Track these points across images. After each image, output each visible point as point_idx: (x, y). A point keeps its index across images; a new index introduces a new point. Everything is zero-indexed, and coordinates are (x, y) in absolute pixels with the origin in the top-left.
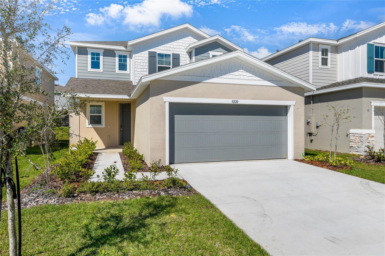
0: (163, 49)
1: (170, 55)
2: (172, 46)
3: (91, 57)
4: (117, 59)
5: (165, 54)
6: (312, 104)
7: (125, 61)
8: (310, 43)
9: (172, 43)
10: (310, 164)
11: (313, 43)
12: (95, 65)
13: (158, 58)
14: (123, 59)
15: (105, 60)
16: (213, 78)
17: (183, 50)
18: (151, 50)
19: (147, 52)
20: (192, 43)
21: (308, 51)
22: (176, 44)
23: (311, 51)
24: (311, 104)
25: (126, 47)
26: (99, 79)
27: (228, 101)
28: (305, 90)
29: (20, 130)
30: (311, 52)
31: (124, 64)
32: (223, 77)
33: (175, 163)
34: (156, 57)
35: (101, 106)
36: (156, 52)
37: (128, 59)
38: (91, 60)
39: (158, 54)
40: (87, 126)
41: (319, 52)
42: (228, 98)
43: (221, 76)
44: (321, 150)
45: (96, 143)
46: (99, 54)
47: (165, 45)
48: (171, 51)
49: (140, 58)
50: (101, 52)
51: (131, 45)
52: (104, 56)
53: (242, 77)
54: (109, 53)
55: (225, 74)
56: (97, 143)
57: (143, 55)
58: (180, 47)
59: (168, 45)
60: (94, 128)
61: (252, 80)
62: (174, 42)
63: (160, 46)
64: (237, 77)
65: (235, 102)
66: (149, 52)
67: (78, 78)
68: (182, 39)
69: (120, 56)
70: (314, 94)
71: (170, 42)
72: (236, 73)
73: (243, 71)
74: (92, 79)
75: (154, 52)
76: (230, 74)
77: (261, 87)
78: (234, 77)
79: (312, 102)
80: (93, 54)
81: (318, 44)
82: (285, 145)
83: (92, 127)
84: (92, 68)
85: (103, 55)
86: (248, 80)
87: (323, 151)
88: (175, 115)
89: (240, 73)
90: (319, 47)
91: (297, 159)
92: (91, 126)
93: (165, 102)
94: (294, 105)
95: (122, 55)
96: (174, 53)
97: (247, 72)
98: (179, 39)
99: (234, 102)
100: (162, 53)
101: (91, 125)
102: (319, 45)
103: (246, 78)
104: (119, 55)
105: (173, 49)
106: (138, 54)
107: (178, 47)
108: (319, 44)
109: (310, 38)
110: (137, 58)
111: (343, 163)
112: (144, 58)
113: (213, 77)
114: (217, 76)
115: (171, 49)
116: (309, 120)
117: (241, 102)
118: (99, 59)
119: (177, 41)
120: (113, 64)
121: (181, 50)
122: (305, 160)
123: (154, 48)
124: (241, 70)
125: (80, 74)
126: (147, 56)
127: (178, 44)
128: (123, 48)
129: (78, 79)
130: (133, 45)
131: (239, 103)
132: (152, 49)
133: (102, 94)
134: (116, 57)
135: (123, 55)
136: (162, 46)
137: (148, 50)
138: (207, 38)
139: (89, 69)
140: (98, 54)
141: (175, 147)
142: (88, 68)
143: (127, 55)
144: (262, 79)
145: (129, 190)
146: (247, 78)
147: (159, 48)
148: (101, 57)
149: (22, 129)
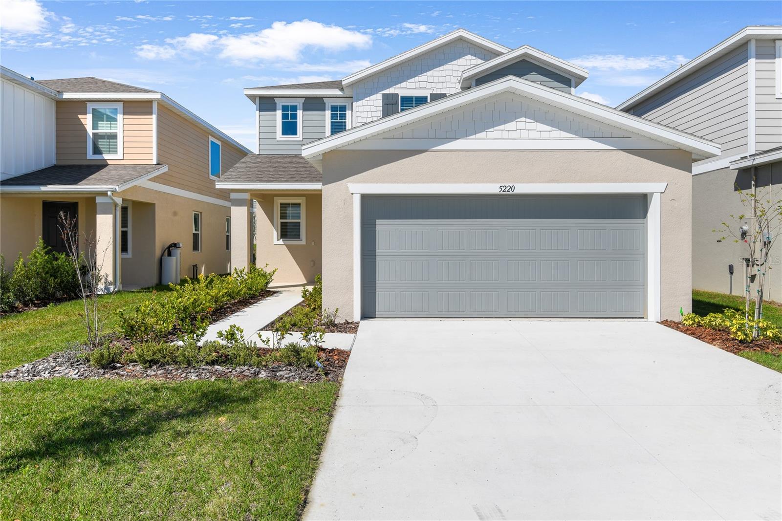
0: (413, 86)
1: (427, 97)
2: (430, 79)
3: (282, 113)
4: (328, 113)
5: (415, 97)
6: (753, 188)
7: (343, 116)
8: (750, 40)
9: (429, 73)
10: (689, 334)
11: (756, 40)
12: (290, 128)
13: (401, 107)
14: (338, 112)
15: (306, 118)
16: (455, 140)
17: (454, 85)
18: (387, 91)
19: (379, 96)
20: (468, 69)
21: (745, 60)
22: (439, 74)
23: (751, 59)
24: (751, 188)
25: (342, 89)
26: (295, 155)
27: (492, 188)
28: (693, 155)
29: (171, 248)
30: (752, 62)
31: (342, 122)
32: (478, 135)
33: (377, 317)
34: (397, 103)
35: (299, 205)
36: (397, 95)
37: (348, 113)
38: (282, 119)
39: (401, 99)
40: (276, 242)
41: (775, 59)
42: (490, 182)
43: (474, 135)
44: (774, 302)
45: (273, 274)
46: (296, 106)
47: (416, 79)
48: (428, 89)
49: (367, 108)
50: (299, 103)
51: (350, 85)
52: (304, 110)
53: (524, 134)
54: (314, 104)
55: (484, 128)
56: (275, 273)
57: (371, 103)
58: (448, 79)
59: (422, 78)
60: (287, 246)
61: (549, 139)
62: (434, 70)
63: (405, 81)
64: (512, 134)
65: (507, 190)
66: (384, 95)
67: (259, 155)
68: (453, 63)
69: (334, 108)
70: (755, 162)
71: (427, 71)
72: (511, 126)
73: (528, 120)
74: (284, 156)
75: (392, 94)
76: (495, 128)
77: (574, 152)
78: (505, 135)
79: (753, 183)
80: (285, 108)
81: (772, 40)
82: (641, 287)
83: (283, 244)
84: (283, 134)
85: (302, 108)
86: (540, 139)
87: (778, 303)
88: (377, 220)
89: (521, 125)
90: (775, 47)
91: (669, 320)
92: (281, 242)
93: (352, 194)
94: (661, 193)
95: (337, 105)
96: (435, 92)
97: (536, 121)
98: (446, 64)
99: (503, 189)
100: (411, 95)
101: (281, 240)
102: (776, 41)
103: (533, 134)
104: (331, 106)
105: (434, 85)
106: (362, 101)
107: (442, 79)
108: (774, 40)
109: (746, 29)
110: (361, 109)
111: (771, 335)
112: (373, 109)
113: (456, 138)
114: (466, 135)
115: (429, 85)
116: (745, 228)
117: (522, 188)
118: (295, 116)
119: (442, 68)
120: (321, 124)
121: (449, 85)
122: (684, 324)
123: (394, 87)
124: (523, 119)
125: (262, 147)
126: (380, 103)
127: (444, 73)
128: (337, 92)
129: (259, 157)
130: (353, 84)
131: (517, 191)
132: (389, 88)
133: (286, 181)
134: (326, 111)
135: (340, 106)
136: (409, 81)
137: (382, 92)
138: (504, 54)
139: (279, 136)
140: (294, 108)
141: (377, 285)
142: (276, 135)
143: (346, 106)
144: (575, 136)
145: (207, 364)
146: (537, 135)
147: (403, 84)
148: (300, 113)
149: (173, 247)
